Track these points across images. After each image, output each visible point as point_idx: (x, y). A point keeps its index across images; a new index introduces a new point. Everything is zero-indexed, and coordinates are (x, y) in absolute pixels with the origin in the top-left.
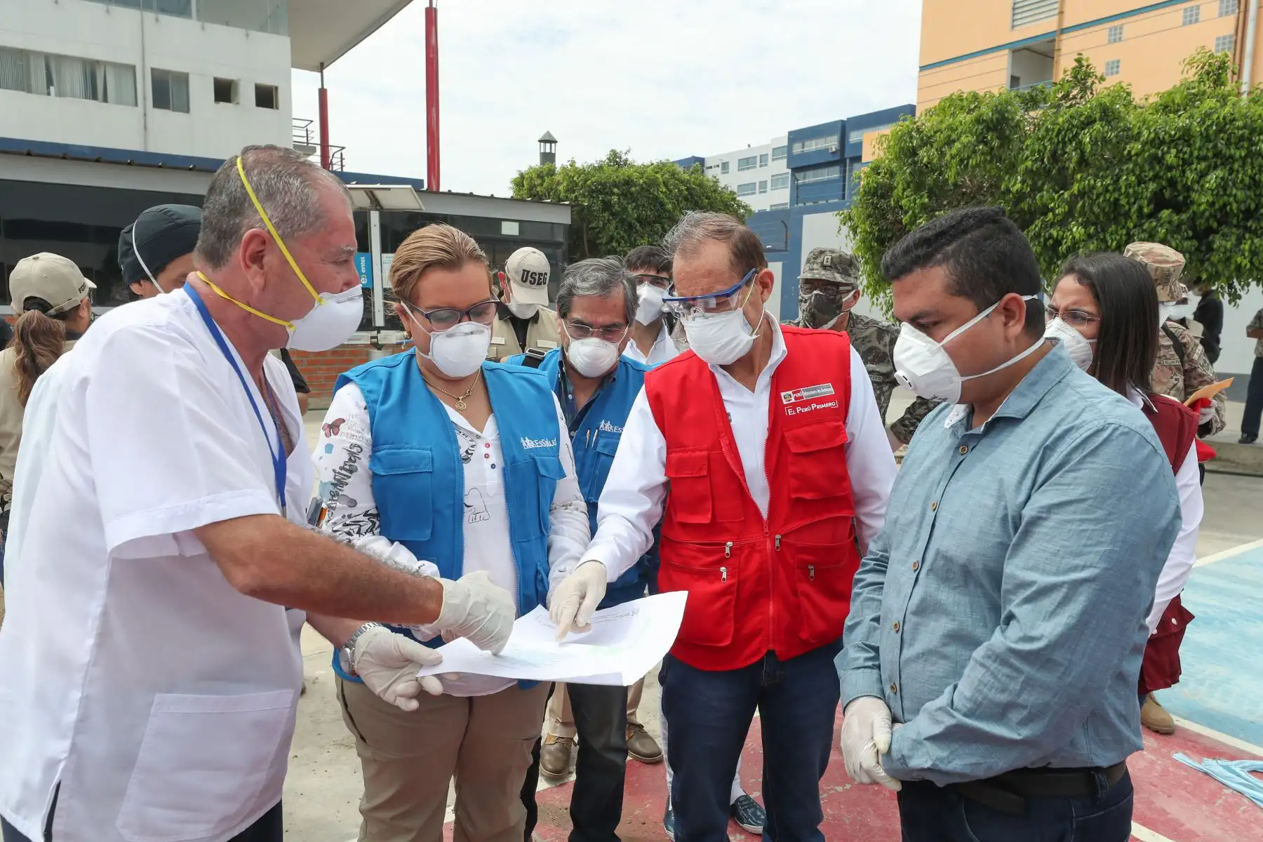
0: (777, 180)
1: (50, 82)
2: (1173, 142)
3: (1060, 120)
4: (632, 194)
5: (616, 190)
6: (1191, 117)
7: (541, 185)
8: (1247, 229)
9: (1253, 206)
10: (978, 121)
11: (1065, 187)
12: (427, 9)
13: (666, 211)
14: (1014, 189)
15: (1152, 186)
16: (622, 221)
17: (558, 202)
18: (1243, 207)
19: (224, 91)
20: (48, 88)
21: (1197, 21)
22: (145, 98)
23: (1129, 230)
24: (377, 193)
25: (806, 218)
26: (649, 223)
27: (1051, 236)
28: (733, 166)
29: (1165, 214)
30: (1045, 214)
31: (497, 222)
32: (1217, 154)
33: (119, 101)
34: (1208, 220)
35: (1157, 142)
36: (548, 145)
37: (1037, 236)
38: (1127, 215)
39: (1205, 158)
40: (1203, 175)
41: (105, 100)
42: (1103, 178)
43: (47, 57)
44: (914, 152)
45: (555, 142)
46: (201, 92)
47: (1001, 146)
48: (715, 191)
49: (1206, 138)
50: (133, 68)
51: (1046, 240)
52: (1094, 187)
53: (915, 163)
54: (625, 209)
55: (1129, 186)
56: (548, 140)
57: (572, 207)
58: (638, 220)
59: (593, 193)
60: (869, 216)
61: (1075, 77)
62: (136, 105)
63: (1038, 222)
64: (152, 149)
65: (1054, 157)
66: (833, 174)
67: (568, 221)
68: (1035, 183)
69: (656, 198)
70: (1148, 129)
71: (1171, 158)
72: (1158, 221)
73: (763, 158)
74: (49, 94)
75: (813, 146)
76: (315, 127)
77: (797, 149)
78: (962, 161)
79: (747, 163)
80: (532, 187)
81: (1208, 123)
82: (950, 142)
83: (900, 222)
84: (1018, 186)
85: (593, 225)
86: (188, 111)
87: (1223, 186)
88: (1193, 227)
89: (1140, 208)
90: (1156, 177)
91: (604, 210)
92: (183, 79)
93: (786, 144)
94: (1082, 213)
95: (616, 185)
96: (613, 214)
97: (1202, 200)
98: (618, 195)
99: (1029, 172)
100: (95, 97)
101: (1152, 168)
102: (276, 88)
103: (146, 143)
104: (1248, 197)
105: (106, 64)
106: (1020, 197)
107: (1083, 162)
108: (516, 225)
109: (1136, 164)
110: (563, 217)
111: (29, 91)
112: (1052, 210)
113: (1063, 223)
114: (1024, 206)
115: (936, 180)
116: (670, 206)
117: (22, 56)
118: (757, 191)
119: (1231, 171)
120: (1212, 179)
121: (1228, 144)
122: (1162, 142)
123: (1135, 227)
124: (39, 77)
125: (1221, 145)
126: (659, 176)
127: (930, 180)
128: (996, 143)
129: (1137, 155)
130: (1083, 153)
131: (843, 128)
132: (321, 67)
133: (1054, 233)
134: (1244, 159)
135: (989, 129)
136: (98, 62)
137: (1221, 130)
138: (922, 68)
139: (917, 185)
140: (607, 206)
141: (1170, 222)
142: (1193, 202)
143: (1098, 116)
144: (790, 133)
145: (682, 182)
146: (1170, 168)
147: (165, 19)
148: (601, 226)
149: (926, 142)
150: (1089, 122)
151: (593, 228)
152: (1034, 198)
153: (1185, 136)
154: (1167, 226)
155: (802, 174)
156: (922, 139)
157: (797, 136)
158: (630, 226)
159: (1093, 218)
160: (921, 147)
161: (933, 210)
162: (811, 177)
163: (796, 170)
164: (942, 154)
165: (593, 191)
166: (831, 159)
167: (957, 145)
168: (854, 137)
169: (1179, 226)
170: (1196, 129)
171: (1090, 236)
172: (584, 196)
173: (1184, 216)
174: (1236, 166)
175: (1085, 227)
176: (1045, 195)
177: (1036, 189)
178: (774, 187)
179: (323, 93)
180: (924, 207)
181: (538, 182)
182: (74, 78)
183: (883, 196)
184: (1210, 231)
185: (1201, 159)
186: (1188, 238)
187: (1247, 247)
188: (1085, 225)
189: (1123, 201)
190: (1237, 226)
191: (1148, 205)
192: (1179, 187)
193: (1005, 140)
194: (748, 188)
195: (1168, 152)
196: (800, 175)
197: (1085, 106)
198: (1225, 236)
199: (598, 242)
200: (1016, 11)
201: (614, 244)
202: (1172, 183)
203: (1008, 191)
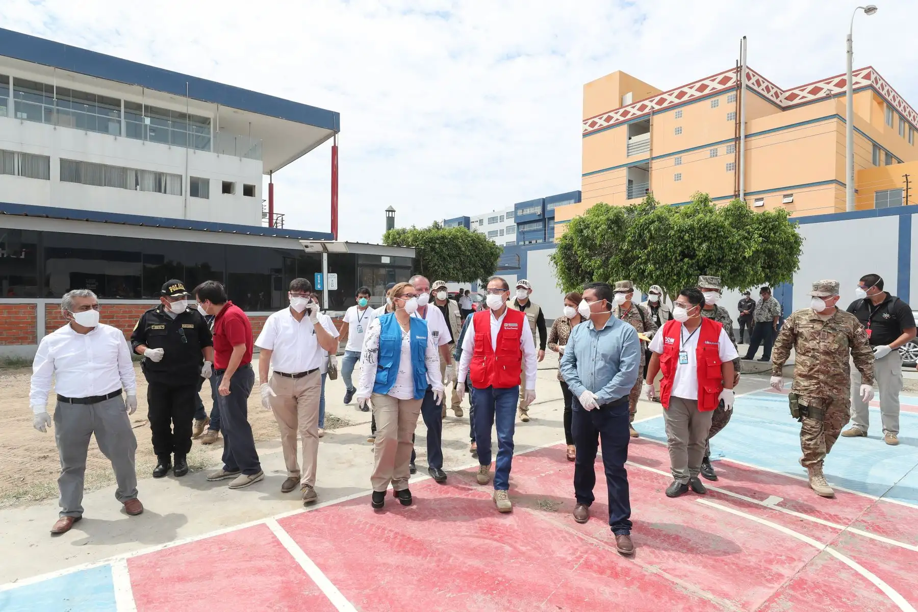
0: (509, 229)
1: (137, 184)
2: (687, 231)
3: (641, 221)
4: (445, 243)
5: (437, 241)
6: (694, 221)
7: (399, 238)
8: (720, 266)
9: (721, 257)
10: (608, 219)
11: (645, 248)
12: (332, 147)
13: (462, 251)
14: (624, 248)
15: (680, 248)
16: (441, 256)
17: (409, 246)
18: (717, 257)
19: (227, 188)
20: (136, 186)
21: (716, 155)
22: (186, 191)
23: (672, 267)
24: (326, 245)
25: (529, 252)
26: (454, 257)
27: (641, 268)
28: (486, 222)
29: (686, 260)
30: (638, 259)
31: (379, 257)
32: (705, 236)
33: (172, 193)
34: (703, 262)
35: (680, 231)
36: (390, 213)
37: (635, 268)
38: (671, 260)
39: (700, 238)
40: (700, 244)
41: (165, 192)
42: (660, 244)
43: (137, 171)
44: (581, 231)
45: (395, 211)
46: (215, 189)
47: (618, 230)
48: (485, 240)
49: (700, 229)
50: (181, 176)
51: (639, 270)
52: (657, 248)
53: (583, 236)
54: (442, 251)
55: (671, 248)
56: (391, 210)
57: (415, 249)
58: (448, 255)
59: (426, 243)
60: (563, 258)
61: (648, 202)
62: (181, 195)
63: (635, 262)
64: (188, 219)
65: (640, 236)
66: (539, 226)
67: (414, 256)
68: (633, 246)
69: (457, 245)
70: (676, 225)
71: (686, 237)
72: (684, 262)
73: (502, 218)
74: (136, 189)
75: (528, 211)
76: (267, 203)
77: (520, 213)
78: (602, 236)
79: (493, 220)
80: (394, 239)
81: (700, 223)
82: (597, 228)
83: (577, 261)
84: (626, 247)
85: (427, 258)
86: (208, 198)
87: (709, 248)
88: (698, 266)
89: (676, 257)
90: (681, 245)
91: (432, 251)
92: (206, 182)
93: (513, 210)
94: (653, 259)
95: (437, 239)
96: (436, 253)
97: (700, 254)
98: (439, 244)
99: (630, 242)
100: (160, 191)
101: (679, 241)
102: (254, 186)
103: (185, 215)
104: (719, 253)
105: (166, 174)
106: (627, 252)
107: (651, 237)
108: (389, 258)
109: (673, 240)
110: (412, 254)
111: (126, 188)
112: (640, 257)
113: (645, 263)
114: (629, 255)
115: (591, 244)
116: (463, 249)
117: (124, 170)
118: (499, 235)
119: (711, 243)
120: (704, 246)
121: (709, 231)
122: (683, 231)
123: (674, 265)
124: (131, 180)
125: (706, 232)
126: (458, 234)
127: (589, 243)
128: (616, 229)
129: (673, 235)
130: (651, 234)
131: (544, 202)
132: (271, 172)
133: (642, 267)
134: (716, 238)
135: (613, 223)
136: (163, 173)
137: (706, 226)
138: (584, 175)
139: (583, 244)
140: (433, 249)
141: (688, 263)
142: (697, 255)
143: (656, 219)
144: (516, 205)
145: (469, 237)
146: (686, 241)
147: (199, 152)
148: (430, 258)
149: (587, 227)
150: (653, 222)
151: (427, 259)
152: (633, 253)
153: (692, 228)
154: (687, 265)
155: (522, 226)
156: (585, 225)
157: (519, 206)
158: (444, 258)
159: (657, 261)
160: (585, 229)
161: (591, 256)
162: (527, 228)
163: (519, 224)
164: (593, 232)
165: (426, 242)
166: (538, 218)
167: (600, 229)
168: (549, 207)
169: (692, 265)
170: (696, 225)
171: (657, 269)
172: (422, 244)
173: (694, 261)
174: (713, 241)
175: (654, 265)
176: (637, 252)
177: (633, 248)
178: (508, 233)
179: (271, 186)
180: (587, 255)
181: (397, 236)
182: (150, 182)
183: (569, 249)
184: (705, 267)
185: (699, 238)
186: (696, 270)
187: (720, 274)
188: (654, 264)
189: (669, 254)
190: (716, 265)
191: (679, 256)
192: (691, 249)
193: (620, 228)
194: (493, 233)
195: (685, 235)
196: (521, 227)
197: (651, 216)
198: (711, 269)
199: (429, 266)
200: (630, 148)
201: (436, 267)
202: (688, 247)
203: (622, 249)
